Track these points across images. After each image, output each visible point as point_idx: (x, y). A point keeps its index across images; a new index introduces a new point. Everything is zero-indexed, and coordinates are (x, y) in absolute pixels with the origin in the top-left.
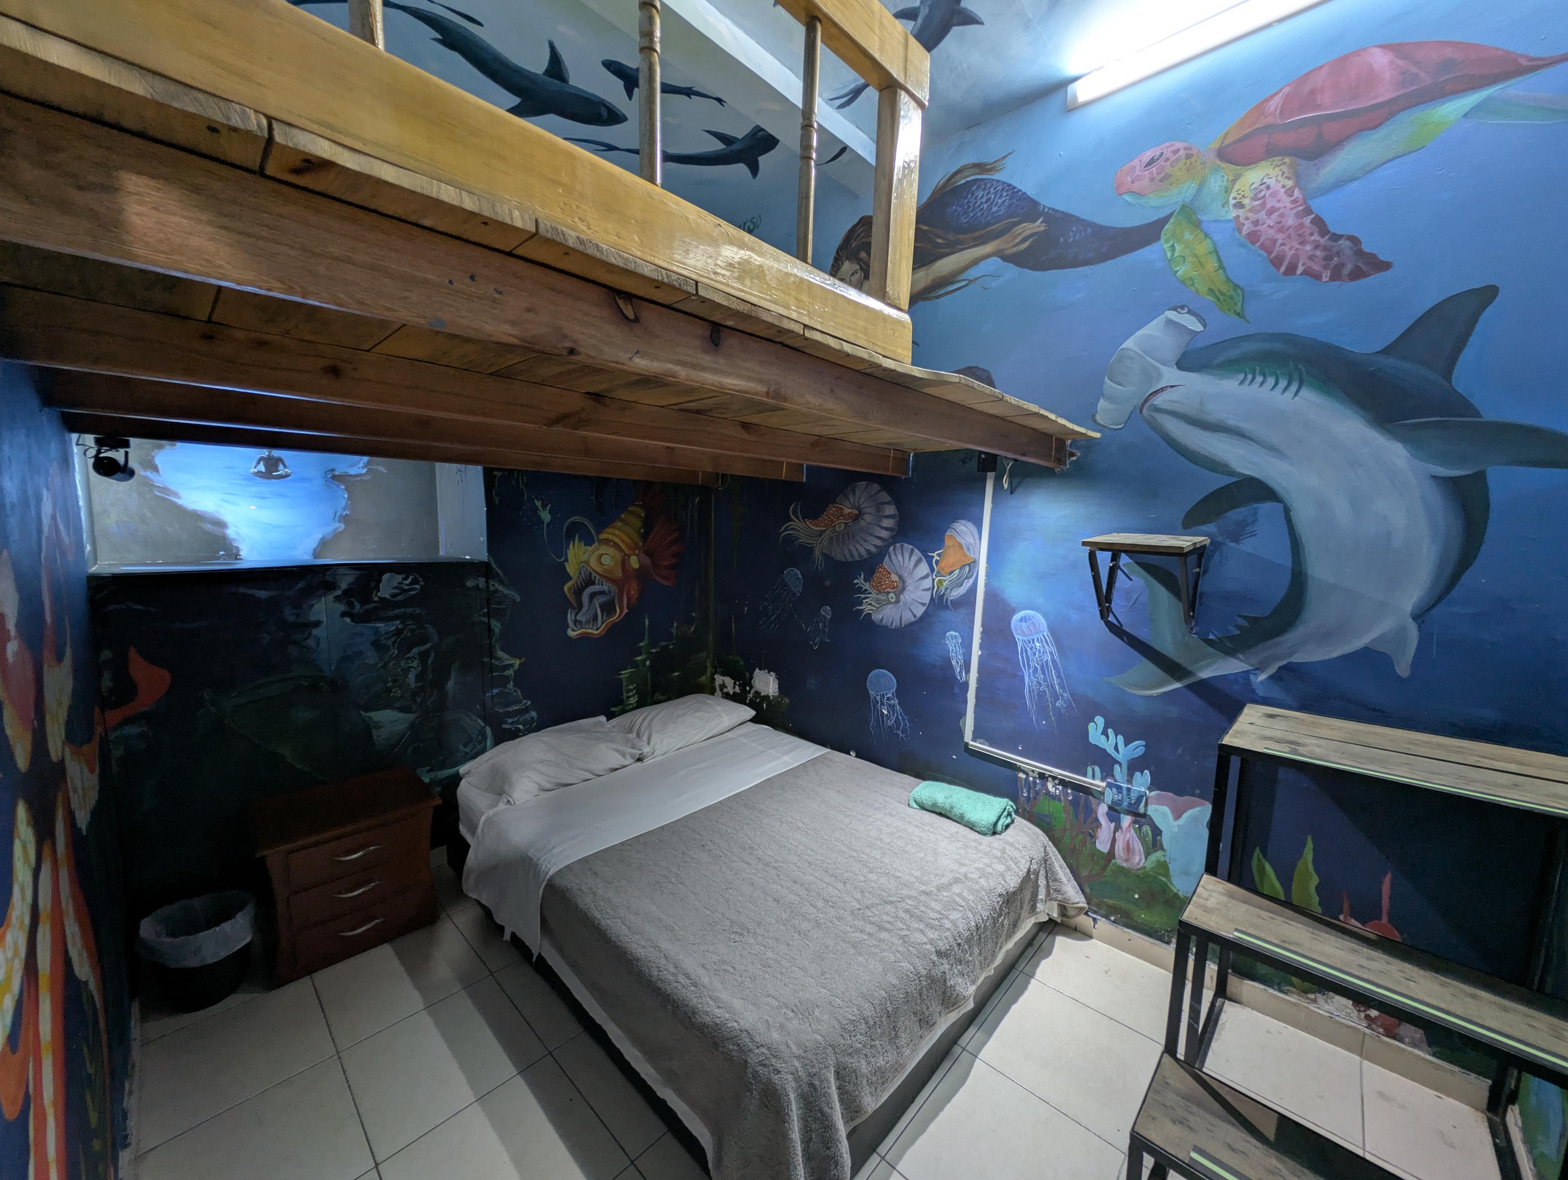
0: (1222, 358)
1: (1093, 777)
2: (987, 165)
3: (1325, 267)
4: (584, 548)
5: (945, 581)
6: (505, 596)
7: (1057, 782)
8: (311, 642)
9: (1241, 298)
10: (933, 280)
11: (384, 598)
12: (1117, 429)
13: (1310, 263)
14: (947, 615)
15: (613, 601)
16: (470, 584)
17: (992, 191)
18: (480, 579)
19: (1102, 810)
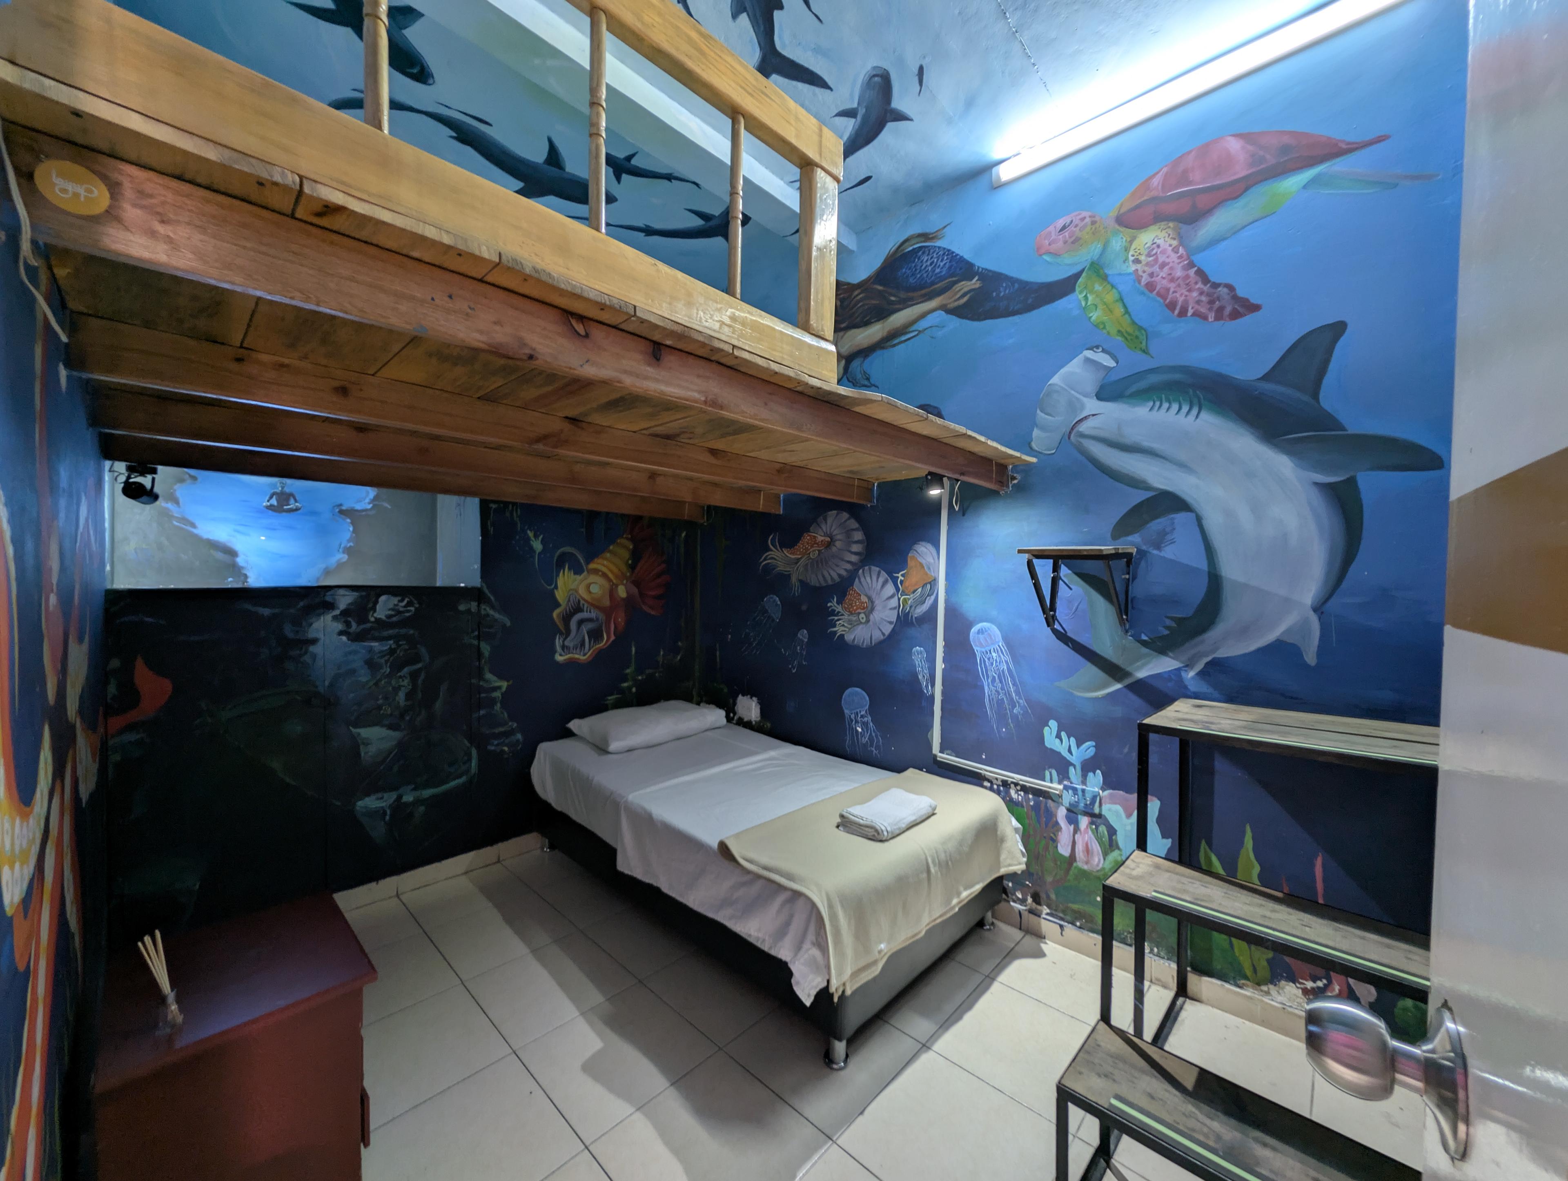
0: (1134, 388)
1: (1051, 781)
2: (930, 234)
3: (1210, 309)
4: (572, 576)
5: (909, 599)
6: (496, 620)
7: (1019, 788)
8: (307, 658)
9: (1145, 336)
10: (889, 332)
11: (380, 619)
12: (1049, 454)
13: (1197, 307)
14: (912, 632)
15: (601, 626)
16: (462, 607)
17: (935, 255)
18: (472, 603)
19: (1061, 813)
